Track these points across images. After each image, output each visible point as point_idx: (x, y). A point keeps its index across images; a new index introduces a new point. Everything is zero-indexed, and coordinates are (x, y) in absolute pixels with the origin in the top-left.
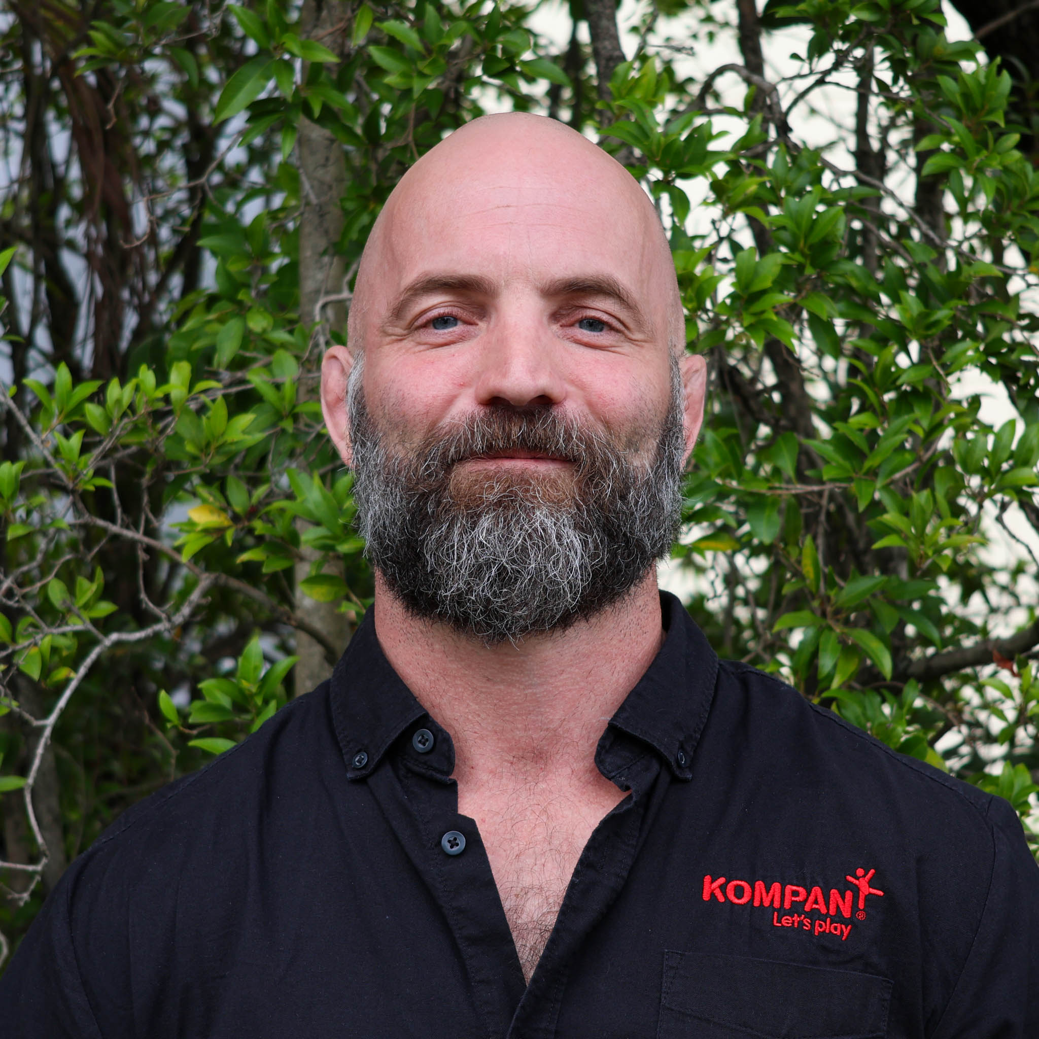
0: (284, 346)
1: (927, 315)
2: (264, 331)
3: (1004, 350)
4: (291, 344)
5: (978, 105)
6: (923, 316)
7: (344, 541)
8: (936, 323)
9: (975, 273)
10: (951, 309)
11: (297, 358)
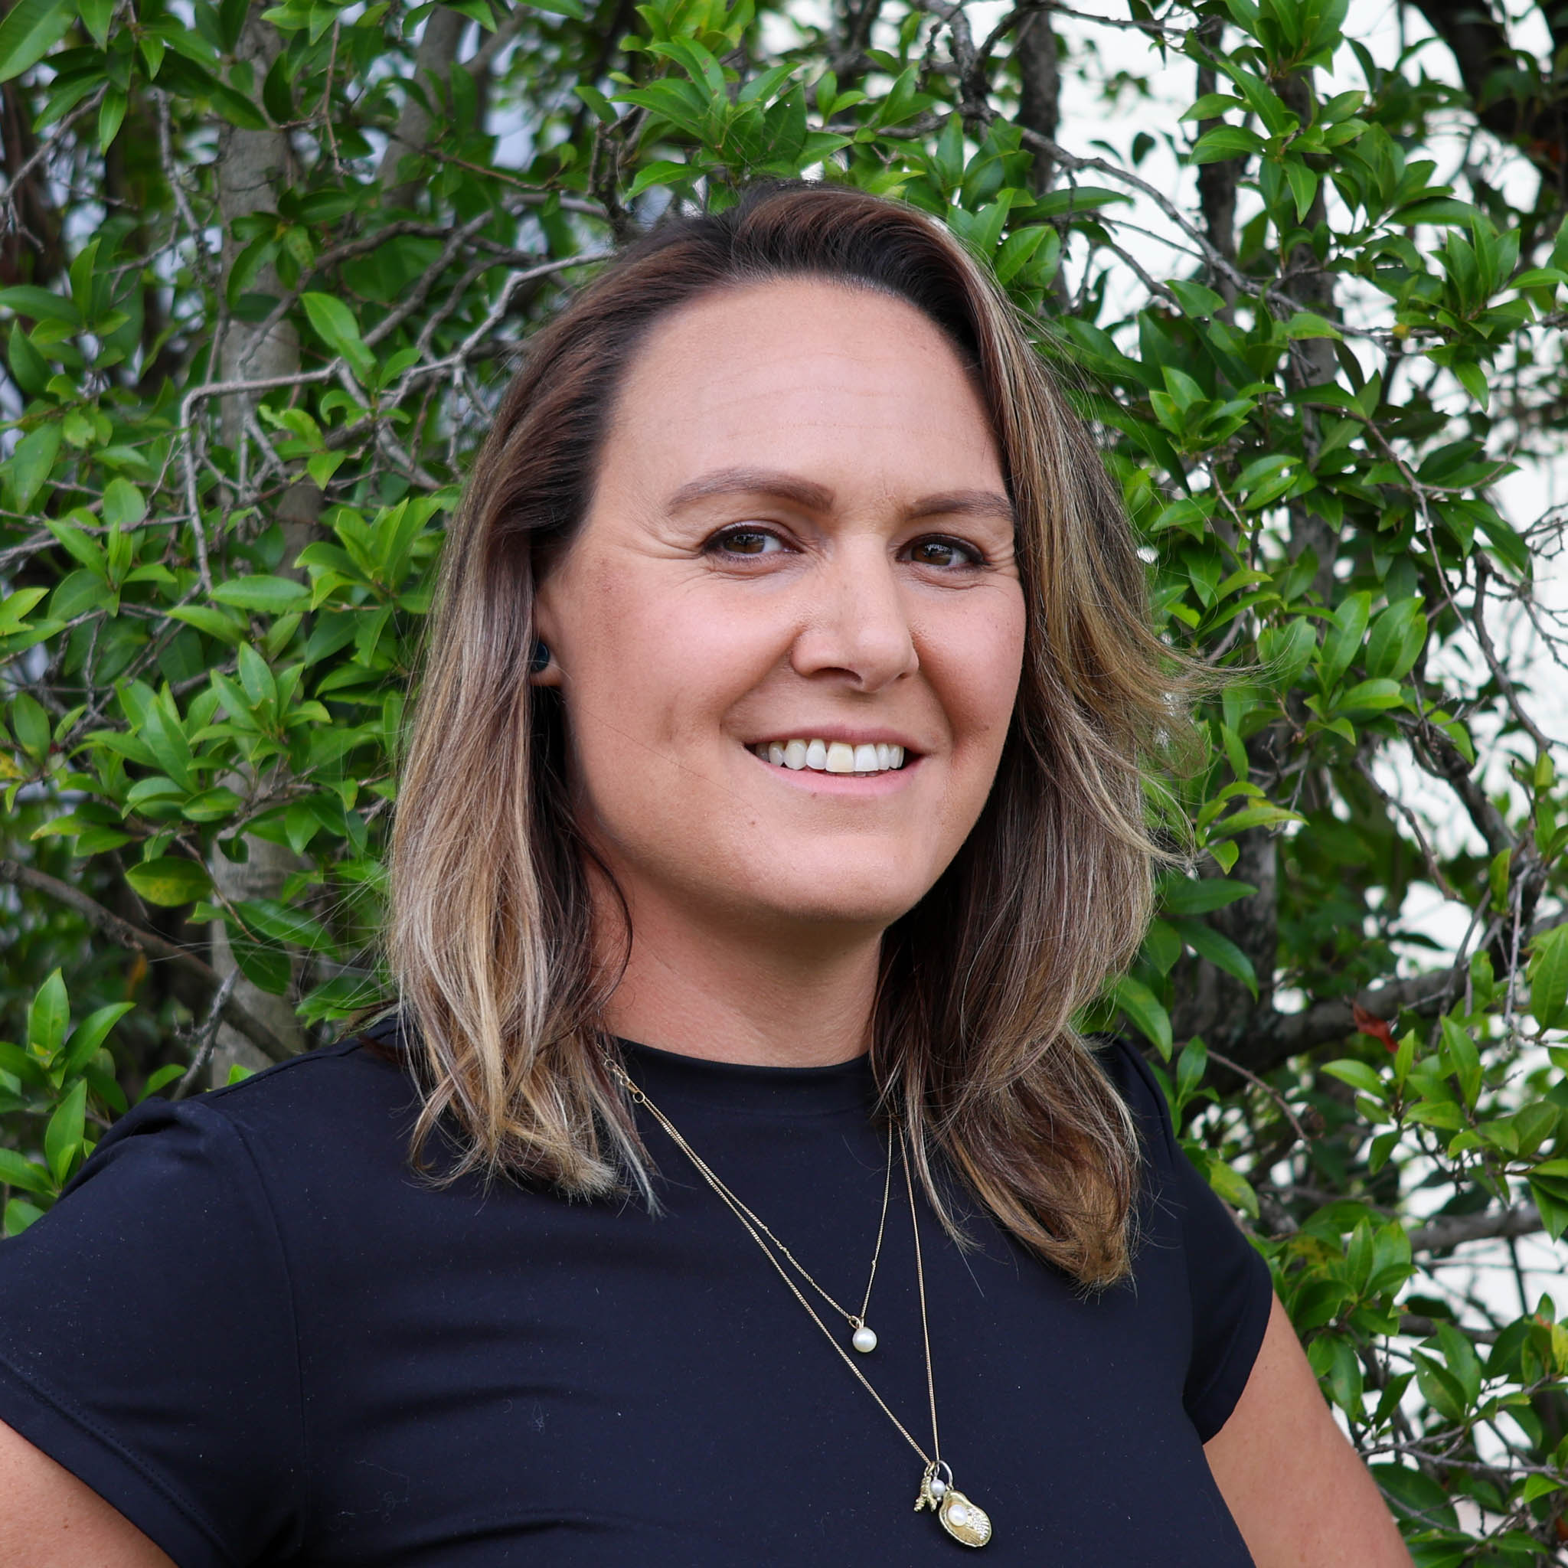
0: (125, 471)
1: (1207, 408)
2: (94, 445)
3: (1351, 469)
4: (138, 467)
5: (1293, 41)
6: (1198, 410)
7: (196, 801)
8: (1221, 423)
9: (1294, 333)
10: (1255, 398)
11: (145, 490)
